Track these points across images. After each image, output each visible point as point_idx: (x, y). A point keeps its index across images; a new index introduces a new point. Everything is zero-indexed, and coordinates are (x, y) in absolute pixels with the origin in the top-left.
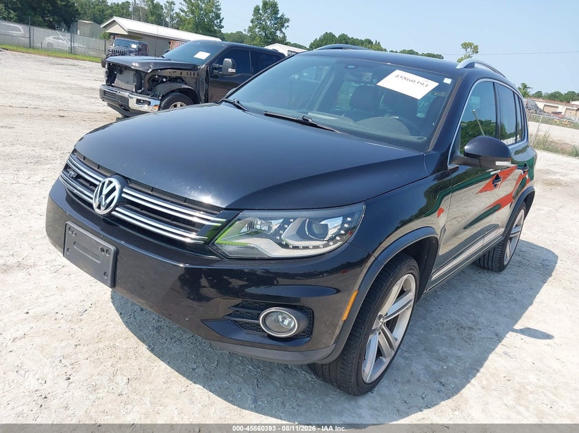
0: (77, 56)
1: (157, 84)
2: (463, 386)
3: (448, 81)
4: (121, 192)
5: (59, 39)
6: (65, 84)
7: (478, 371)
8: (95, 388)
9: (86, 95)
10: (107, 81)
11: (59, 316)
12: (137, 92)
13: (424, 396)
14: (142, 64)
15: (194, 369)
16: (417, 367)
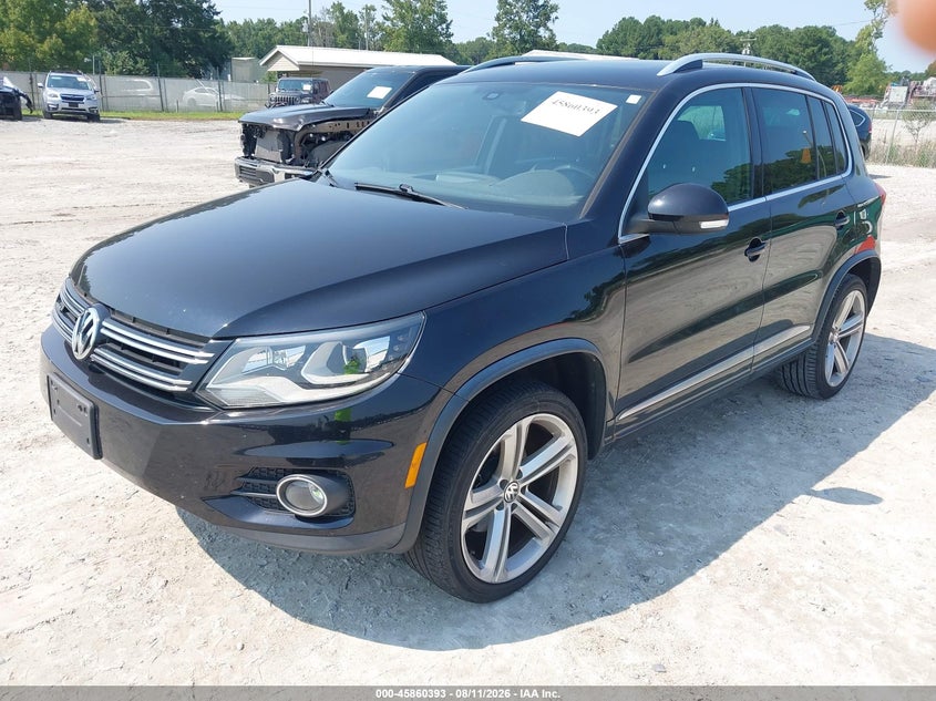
0: (229, 115)
1: (315, 147)
2: (679, 581)
3: (634, 99)
4: (100, 326)
5: (203, 91)
6: (202, 161)
7: (716, 557)
8: (119, 593)
9: (227, 175)
10: (245, 151)
11: (100, 500)
12: (284, 163)
13: (604, 597)
14: (288, 119)
15: (262, 566)
16: (612, 555)
